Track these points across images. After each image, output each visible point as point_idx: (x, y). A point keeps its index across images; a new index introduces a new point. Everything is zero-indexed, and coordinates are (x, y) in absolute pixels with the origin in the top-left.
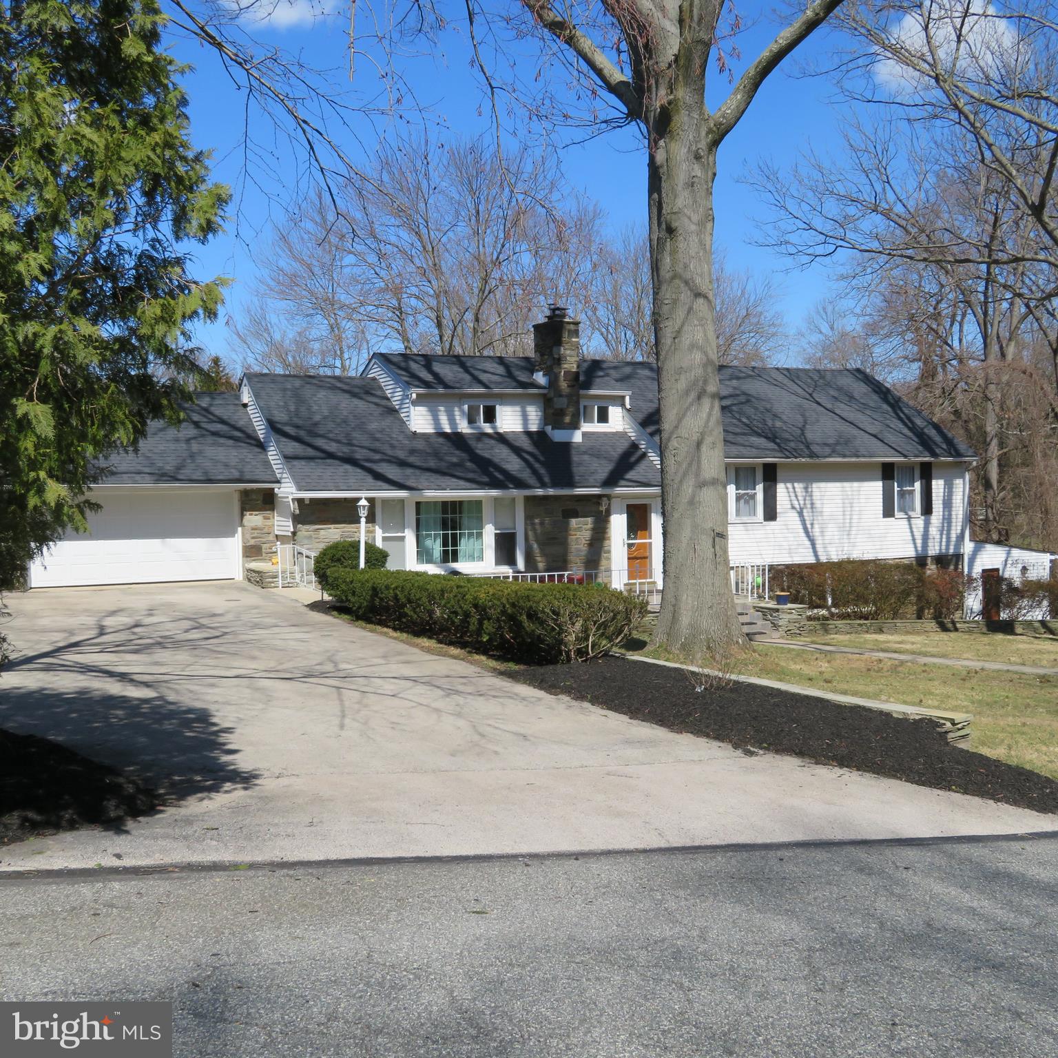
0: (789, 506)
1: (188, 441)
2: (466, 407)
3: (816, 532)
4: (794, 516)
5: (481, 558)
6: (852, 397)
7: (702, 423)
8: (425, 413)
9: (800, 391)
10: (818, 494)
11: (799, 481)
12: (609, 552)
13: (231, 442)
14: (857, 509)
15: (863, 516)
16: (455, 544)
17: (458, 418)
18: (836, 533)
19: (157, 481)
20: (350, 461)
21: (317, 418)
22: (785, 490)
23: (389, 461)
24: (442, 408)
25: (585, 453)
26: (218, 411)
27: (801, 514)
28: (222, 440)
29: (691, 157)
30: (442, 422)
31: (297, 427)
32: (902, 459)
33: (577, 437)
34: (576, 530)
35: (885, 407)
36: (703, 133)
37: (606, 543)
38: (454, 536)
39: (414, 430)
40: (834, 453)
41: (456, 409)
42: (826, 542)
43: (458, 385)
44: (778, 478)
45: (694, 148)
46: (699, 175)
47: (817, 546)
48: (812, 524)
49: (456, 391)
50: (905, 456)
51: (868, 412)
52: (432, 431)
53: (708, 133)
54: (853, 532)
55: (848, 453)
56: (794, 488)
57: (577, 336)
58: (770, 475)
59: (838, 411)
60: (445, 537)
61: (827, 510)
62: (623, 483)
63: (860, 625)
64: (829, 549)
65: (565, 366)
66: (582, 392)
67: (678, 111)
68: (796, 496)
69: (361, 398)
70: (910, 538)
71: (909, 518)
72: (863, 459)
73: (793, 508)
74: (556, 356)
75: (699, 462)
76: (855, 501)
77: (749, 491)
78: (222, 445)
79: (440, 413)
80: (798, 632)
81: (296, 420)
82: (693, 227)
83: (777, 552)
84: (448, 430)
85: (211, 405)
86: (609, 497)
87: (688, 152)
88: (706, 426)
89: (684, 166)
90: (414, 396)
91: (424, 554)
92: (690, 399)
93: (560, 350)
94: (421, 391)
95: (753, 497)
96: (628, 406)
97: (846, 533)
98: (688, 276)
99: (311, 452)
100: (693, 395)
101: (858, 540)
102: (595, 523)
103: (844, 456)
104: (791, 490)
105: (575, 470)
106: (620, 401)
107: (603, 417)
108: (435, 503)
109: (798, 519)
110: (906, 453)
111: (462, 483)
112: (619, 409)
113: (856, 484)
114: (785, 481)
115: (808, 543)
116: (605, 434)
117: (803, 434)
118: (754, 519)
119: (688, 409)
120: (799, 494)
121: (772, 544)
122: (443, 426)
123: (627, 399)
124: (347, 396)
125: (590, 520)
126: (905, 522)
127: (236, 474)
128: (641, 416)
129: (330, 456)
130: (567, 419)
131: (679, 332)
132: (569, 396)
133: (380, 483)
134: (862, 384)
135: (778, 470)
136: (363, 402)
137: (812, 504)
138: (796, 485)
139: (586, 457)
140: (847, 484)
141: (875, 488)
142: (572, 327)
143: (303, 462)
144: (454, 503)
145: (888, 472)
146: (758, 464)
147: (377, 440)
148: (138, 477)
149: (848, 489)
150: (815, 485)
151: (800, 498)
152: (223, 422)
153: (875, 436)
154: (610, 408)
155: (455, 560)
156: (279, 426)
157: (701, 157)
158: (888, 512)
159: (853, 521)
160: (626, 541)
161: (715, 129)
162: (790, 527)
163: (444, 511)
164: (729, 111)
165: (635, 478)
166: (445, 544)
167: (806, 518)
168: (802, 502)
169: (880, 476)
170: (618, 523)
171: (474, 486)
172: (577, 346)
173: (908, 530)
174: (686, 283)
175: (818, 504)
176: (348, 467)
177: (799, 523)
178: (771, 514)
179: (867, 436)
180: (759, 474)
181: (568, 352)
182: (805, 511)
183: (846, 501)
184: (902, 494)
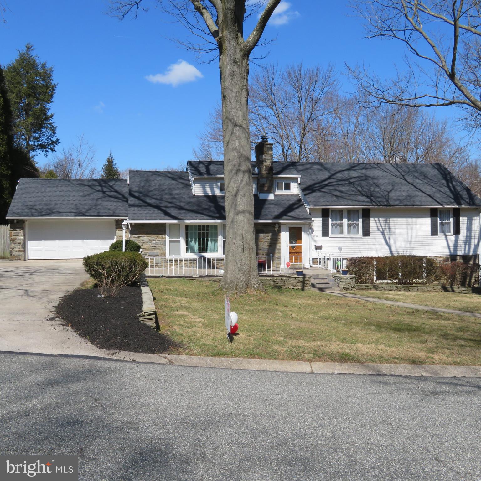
0: (377, 229)
1: (97, 199)
2: (219, 184)
3: (392, 242)
4: (380, 234)
5: (217, 251)
6: (426, 177)
7: (237, 185)
8: (199, 186)
9: (398, 174)
10: (393, 223)
11: (382, 217)
12: (280, 249)
13: (116, 200)
14: (415, 231)
15: (418, 235)
16: (204, 244)
17: (215, 188)
18: (403, 243)
19: (76, 216)
20: (158, 207)
21: (152, 189)
22: (374, 222)
23: (176, 208)
24: (207, 184)
25: (273, 204)
26: (116, 187)
27: (383, 233)
28: (112, 199)
29: (232, 62)
30: (207, 190)
31: (141, 193)
32: (440, 206)
33: (271, 197)
34: (262, 239)
35: (444, 181)
36: (238, 51)
37: (278, 245)
38: (204, 241)
39: (193, 194)
40: (401, 203)
41: (214, 184)
42: (397, 247)
43: (215, 174)
44: (370, 216)
45: (233, 58)
46: (237, 70)
47: (392, 249)
48: (389, 238)
49: (213, 176)
50: (441, 205)
51: (432, 184)
52: (202, 194)
53: (240, 51)
54: (413, 243)
55: (408, 203)
56: (379, 221)
57: (272, 150)
58: (366, 214)
59: (414, 184)
60: (200, 241)
61: (397, 231)
62: (285, 217)
63: (397, 287)
64: (399, 251)
65: (266, 164)
66: (274, 176)
67: (224, 41)
68: (381, 225)
69: (176, 181)
70: (447, 246)
71: (446, 236)
72: (416, 207)
73: (379, 230)
74: (261, 160)
75: (236, 203)
76: (414, 227)
77: (355, 222)
78: (112, 201)
79: (206, 186)
80: (350, 288)
81: (142, 190)
82: (234, 95)
83: (369, 251)
84: (210, 194)
85: (114, 184)
86: (279, 224)
87: (230, 60)
88: (239, 186)
89: (229, 67)
90: (193, 179)
91: (189, 249)
92: (233, 174)
93: (262, 157)
94: (196, 176)
95: (358, 225)
96: (299, 182)
97: (408, 243)
98: (231, 117)
99: (142, 203)
100: (234, 172)
101: (415, 247)
102: (272, 236)
103: (406, 205)
104: (378, 221)
105: (263, 211)
106: (295, 180)
107: (288, 187)
108: (195, 226)
109: (381, 235)
110: (443, 203)
111: (205, 217)
112: (296, 184)
113: (414, 219)
114: (374, 217)
115: (387, 247)
116: (288, 195)
117: (388, 194)
118: (357, 235)
119: (232, 178)
120: (382, 224)
121: (367, 247)
122: (208, 192)
123: (299, 179)
124: (170, 179)
125: (270, 234)
126: (444, 238)
127: (111, 213)
128: (304, 186)
129: (150, 205)
130: (266, 189)
131: (228, 143)
132: (267, 178)
133: (167, 217)
134: (436, 171)
135: (370, 212)
136: (177, 182)
137: (389, 228)
138: (380, 219)
139: (272, 206)
140: (409, 219)
141: (427, 221)
142: (269, 146)
143: (136, 208)
144: (204, 226)
145: (433, 213)
146: (360, 209)
147: (174, 198)
148: (69, 214)
149: (410, 221)
150: (391, 219)
151: (382, 225)
152: (116, 191)
153: (429, 196)
154: (291, 183)
155: (204, 251)
156: (133, 193)
157: (237, 62)
158: (434, 232)
159: (413, 237)
160: (289, 245)
161: (244, 49)
162: (377, 239)
163: (199, 229)
164: (250, 40)
165: (292, 215)
166: (199, 244)
167: (386, 235)
168: (383, 227)
169: (430, 215)
170: (284, 237)
171: (210, 218)
172: (271, 156)
173: (446, 242)
174: (230, 120)
175: (392, 228)
176: (156, 210)
177: (382, 237)
178: (366, 233)
179: (425, 195)
180: (361, 214)
181: (267, 158)
182: (385, 232)
183: (409, 227)
184: (442, 224)
